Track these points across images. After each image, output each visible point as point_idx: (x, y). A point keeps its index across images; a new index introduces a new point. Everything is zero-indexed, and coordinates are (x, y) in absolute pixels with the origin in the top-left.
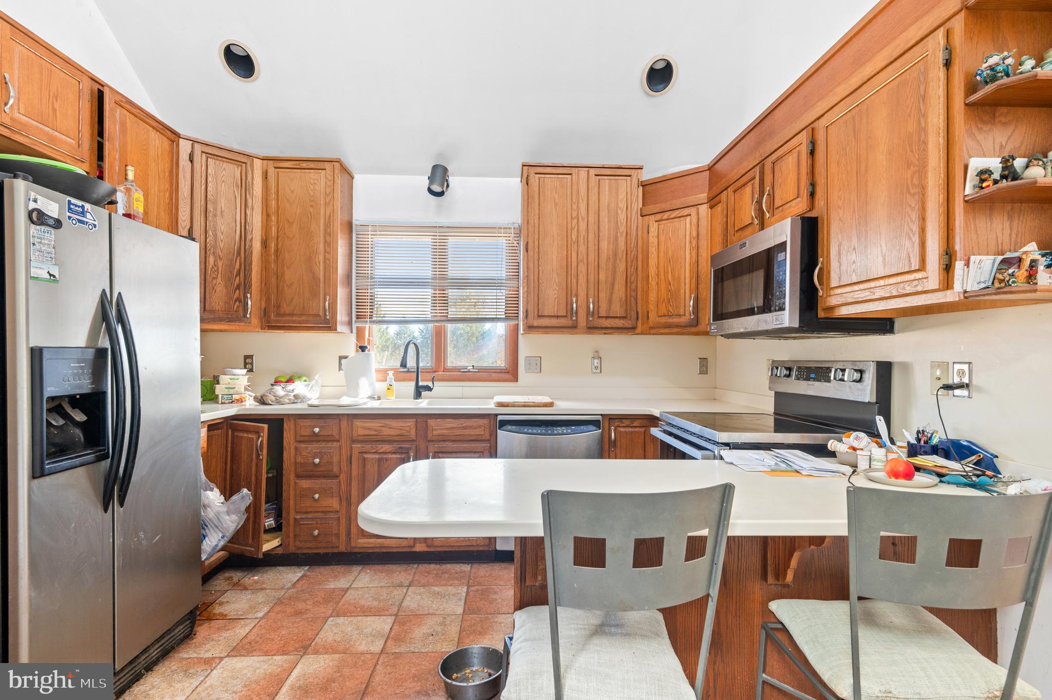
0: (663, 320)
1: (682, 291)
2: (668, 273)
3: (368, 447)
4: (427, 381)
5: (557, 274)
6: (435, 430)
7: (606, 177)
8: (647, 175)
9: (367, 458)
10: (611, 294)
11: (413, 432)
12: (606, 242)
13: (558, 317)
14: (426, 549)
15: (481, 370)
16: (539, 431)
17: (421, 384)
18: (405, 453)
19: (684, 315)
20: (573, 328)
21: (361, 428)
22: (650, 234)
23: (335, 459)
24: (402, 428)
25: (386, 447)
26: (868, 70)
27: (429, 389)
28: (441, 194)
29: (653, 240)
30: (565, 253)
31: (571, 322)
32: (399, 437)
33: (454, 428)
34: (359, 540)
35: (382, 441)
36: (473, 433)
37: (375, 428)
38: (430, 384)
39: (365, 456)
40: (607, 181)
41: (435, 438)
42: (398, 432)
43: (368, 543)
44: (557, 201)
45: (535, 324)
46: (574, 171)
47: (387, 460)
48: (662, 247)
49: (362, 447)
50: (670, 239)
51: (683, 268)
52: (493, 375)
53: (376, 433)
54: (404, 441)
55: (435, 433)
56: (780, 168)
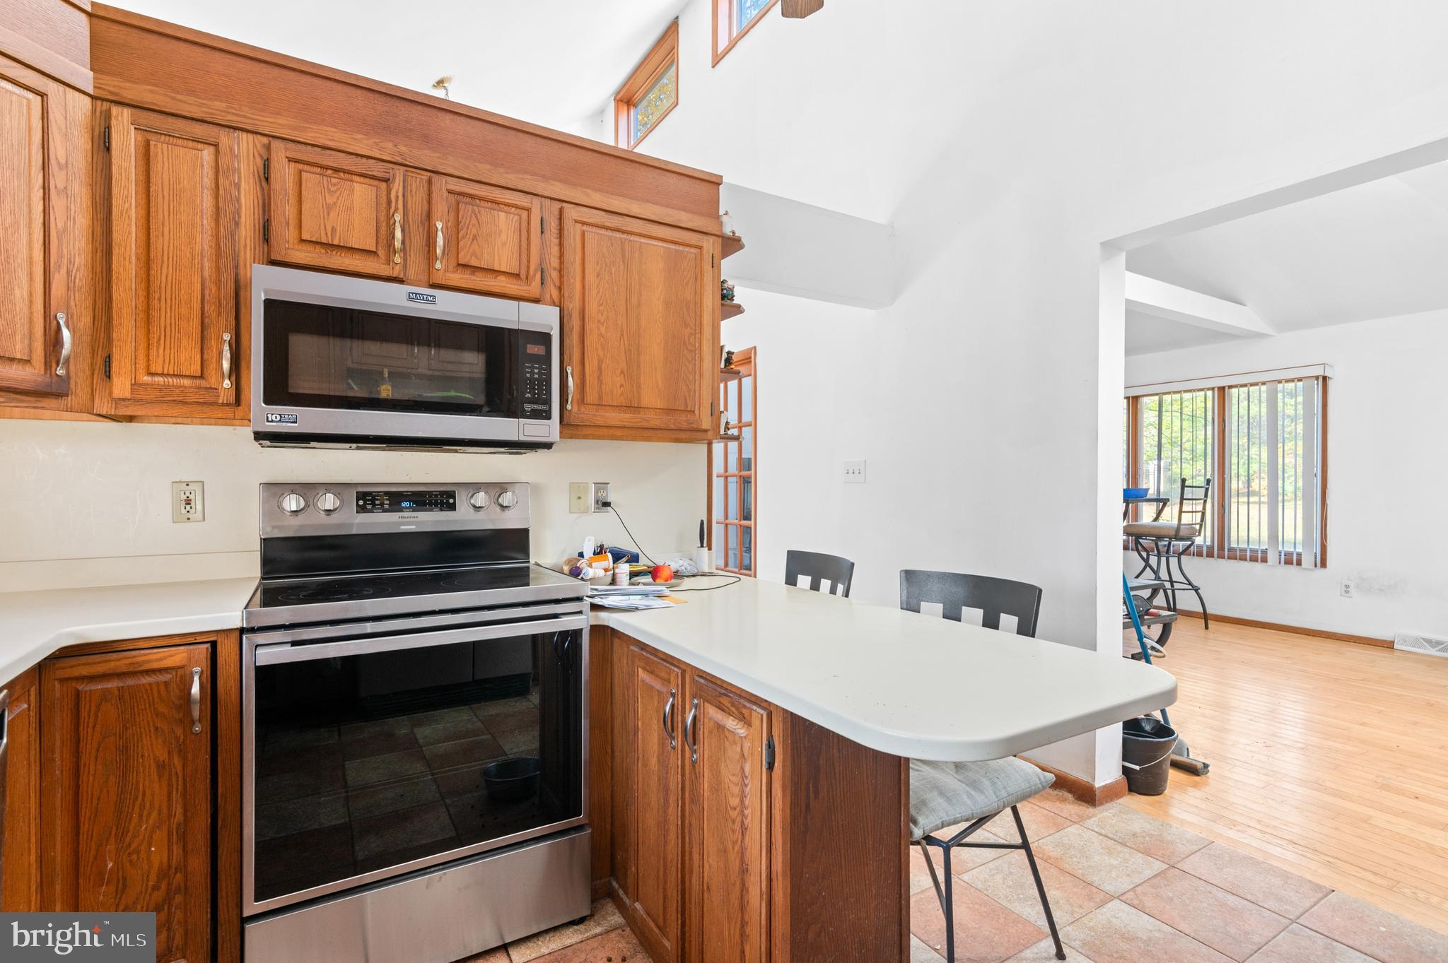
26: (635, 209)
56: (473, 211)
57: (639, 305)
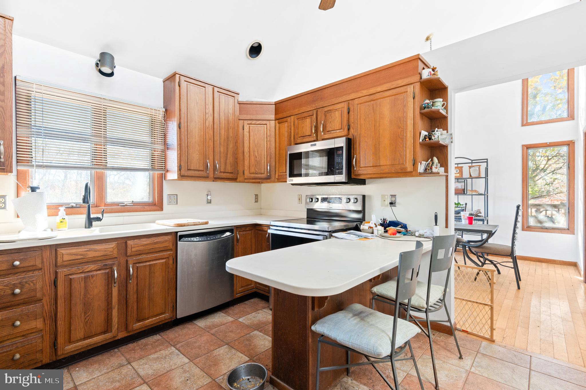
0: (253, 175)
1: (263, 161)
2: (255, 151)
3: (74, 269)
4: (98, 213)
5: (198, 145)
6: (134, 247)
7: (223, 94)
8: (242, 98)
9: (74, 278)
10: (226, 160)
11: (115, 252)
12: (223, 131)
13: (199, 170)
14: (126, 335)
15: (134, 204)
16: (203, 239)
17: (92, 216)
18: (108, 268)
19: (264, 173)
20: (206, 178)
21: (65, 254)
22: (245, 130)
23: (39, 286)
24: (106, 250)
25: (92, 267)
26: (379, 89)
27: (99, 219)
28: (111, 75)
29: (246, 133)
30: (203, 133)
31: (206, 174)
32: (103, 257)
33: (148, 244)
34: (67, 348)
35: (87, 262)
36: (162, 246)
37: (80, 253)
38: (100, 216)
39: (71, 277)
40: (223, 96)
41: (133, 253)
42: (102, 253)
43: (76, 347)
44: (198, 101)
45: (186, 174)
46: (206, 86)
47: (92, 276)
48: (252, 138)
49: (69, 270)
50: (256, 135)
51: (263, 150)
52: (146, 207)
53: (82, 257)
54: (107, 259)
55: (133, 249)
56: (330, 115)
57: (379, 125)
